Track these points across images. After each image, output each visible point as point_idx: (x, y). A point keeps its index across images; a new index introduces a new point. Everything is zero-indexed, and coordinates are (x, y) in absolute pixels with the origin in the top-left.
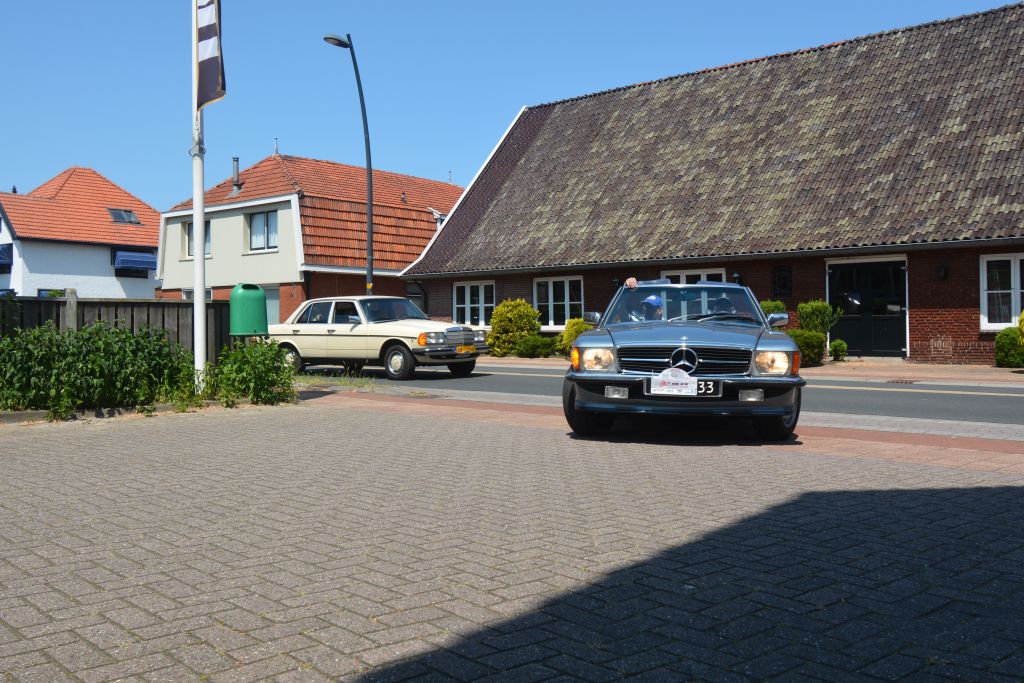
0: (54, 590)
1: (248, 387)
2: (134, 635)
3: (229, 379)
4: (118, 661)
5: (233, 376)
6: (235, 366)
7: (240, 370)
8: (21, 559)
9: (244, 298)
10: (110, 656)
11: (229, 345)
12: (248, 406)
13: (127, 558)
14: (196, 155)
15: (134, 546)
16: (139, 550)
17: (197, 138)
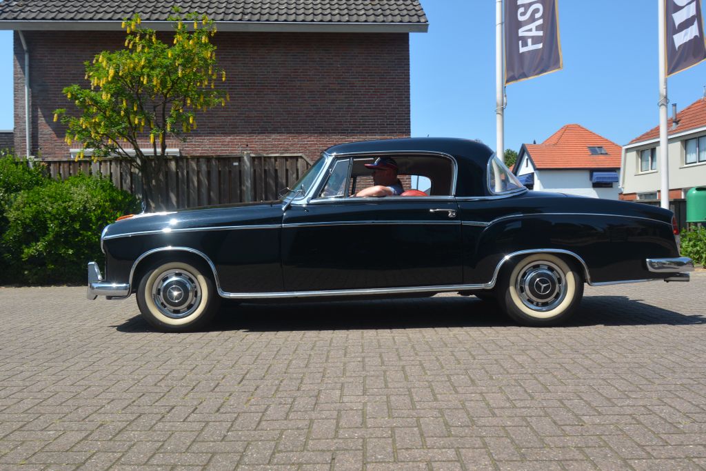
0: (622, 378)
1: (701, 257)
2: (688, 417)
3: (687, 251)
4: (685, 433)
5: (689, 249)
6: (691, 243)
7: (695, 245)
8: (594, 356)
9: (696, 197)
10: (678, 428)
11: (686, 228)
12: (701, 270)
13: (660, 365)
14: (662, 105)
15: (662, 357)
16: (667, 361)
17: (665, 94)
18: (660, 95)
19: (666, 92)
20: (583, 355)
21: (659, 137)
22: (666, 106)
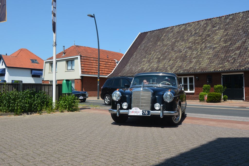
0: (17, 162)
1: (67, 107)
3: (62, 105)
5: (63, 104)
6: (63, 101)
7: (64, 102)
8: (8, 153)
9: (66, 83)
11: (62, 96)
12: (66, 112)
13: (36, 153)
14: (54, 46)
15: (38, 150)
16: (39, 151)
17: (55, 42)
18: (54, 42)
19: (56, 41)
20: (4, 153)
21: (53, 59)
22: (56, 47)
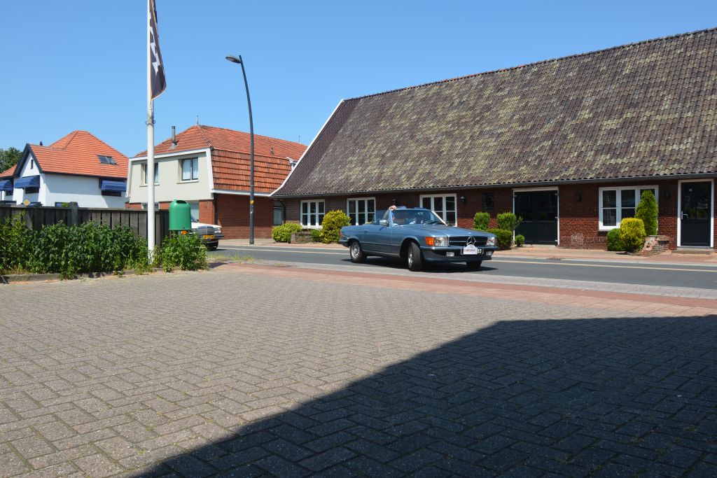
0: (62, 379)
1: (180, 261)
2: (108, 404)
3: (168, 256)
4: (98, 420)
5: (171, 254)
6: (172, 248)
7: (175, 250)
8: (42, 360)
9: (177, 209)
10: (94, 416)
11: (168, 235)
12: (179, 271)
13: (106, 360)
14: (150, 124)
15: (110, 352)
16: (113, 355)
17: (151, 115)
18: (148, 115)
19: (153, 113)
20: (31, 361)
22: (153, 127)
